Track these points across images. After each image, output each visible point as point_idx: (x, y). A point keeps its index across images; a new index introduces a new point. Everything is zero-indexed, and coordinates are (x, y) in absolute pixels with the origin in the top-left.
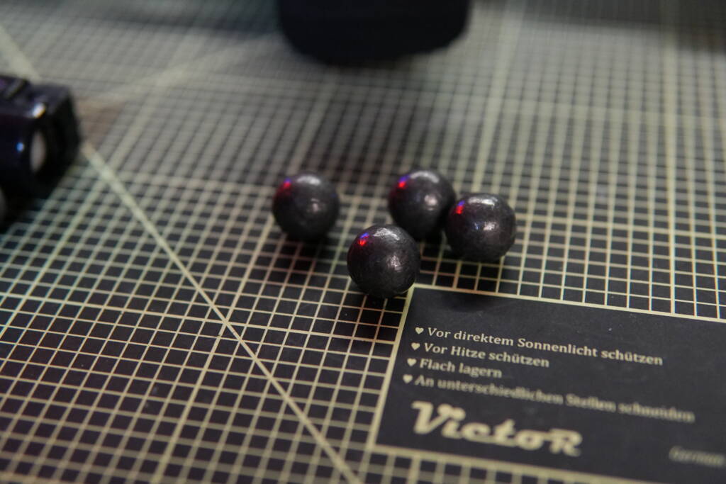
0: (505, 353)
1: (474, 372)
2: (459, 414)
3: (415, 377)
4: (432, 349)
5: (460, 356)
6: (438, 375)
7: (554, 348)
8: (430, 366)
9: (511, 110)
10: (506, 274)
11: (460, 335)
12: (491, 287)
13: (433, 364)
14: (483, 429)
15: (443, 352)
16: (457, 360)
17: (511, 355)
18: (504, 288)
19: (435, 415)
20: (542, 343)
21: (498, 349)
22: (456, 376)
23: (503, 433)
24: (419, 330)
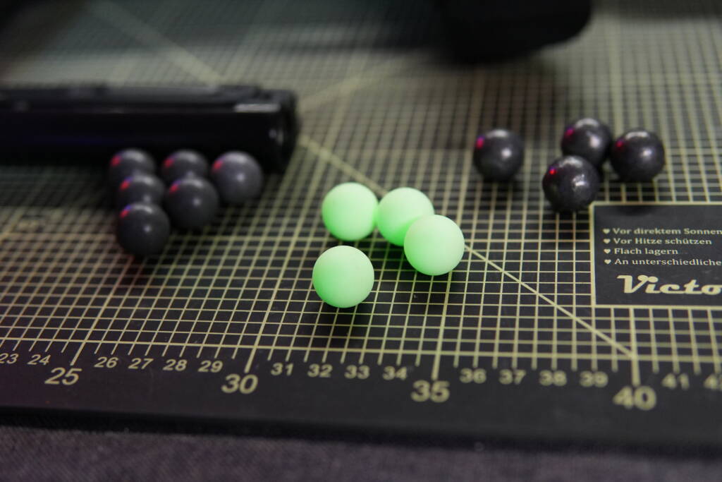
0: (677, 239)
1: (657, 253)
2: (654, 279)
3: (613, 260)
4: (620, 241)
5: (643, 244)
6: (630, 257)
7: (712, 232)
8: (622, 253)
9: (631, 82)
10: (661, 190)
11: (638, 231)
12: (653, 198)
13: (624, 251)
14: (676, 287)
15: (629, 242)
16: (642, 247)
17: (682, 240)
18: (662, 198)
19: (635, 282)
20: (703, 230)
21: (671, 237)
22: (644, 257)
23: (690, 288)
24: (607, 231)
